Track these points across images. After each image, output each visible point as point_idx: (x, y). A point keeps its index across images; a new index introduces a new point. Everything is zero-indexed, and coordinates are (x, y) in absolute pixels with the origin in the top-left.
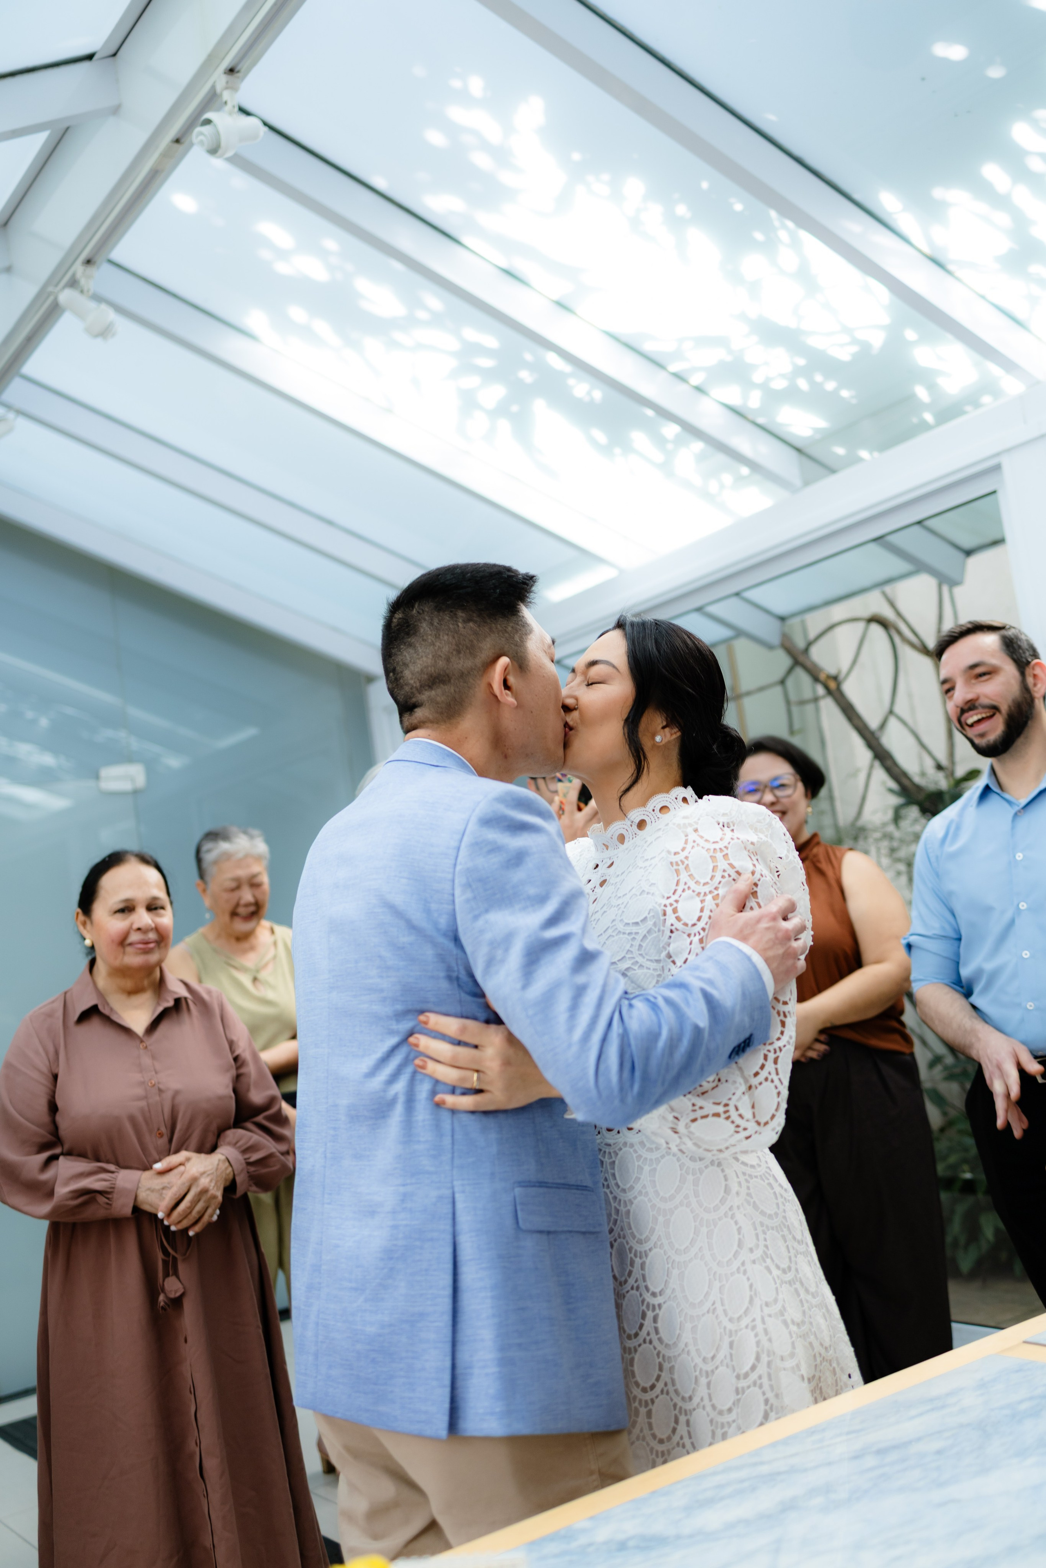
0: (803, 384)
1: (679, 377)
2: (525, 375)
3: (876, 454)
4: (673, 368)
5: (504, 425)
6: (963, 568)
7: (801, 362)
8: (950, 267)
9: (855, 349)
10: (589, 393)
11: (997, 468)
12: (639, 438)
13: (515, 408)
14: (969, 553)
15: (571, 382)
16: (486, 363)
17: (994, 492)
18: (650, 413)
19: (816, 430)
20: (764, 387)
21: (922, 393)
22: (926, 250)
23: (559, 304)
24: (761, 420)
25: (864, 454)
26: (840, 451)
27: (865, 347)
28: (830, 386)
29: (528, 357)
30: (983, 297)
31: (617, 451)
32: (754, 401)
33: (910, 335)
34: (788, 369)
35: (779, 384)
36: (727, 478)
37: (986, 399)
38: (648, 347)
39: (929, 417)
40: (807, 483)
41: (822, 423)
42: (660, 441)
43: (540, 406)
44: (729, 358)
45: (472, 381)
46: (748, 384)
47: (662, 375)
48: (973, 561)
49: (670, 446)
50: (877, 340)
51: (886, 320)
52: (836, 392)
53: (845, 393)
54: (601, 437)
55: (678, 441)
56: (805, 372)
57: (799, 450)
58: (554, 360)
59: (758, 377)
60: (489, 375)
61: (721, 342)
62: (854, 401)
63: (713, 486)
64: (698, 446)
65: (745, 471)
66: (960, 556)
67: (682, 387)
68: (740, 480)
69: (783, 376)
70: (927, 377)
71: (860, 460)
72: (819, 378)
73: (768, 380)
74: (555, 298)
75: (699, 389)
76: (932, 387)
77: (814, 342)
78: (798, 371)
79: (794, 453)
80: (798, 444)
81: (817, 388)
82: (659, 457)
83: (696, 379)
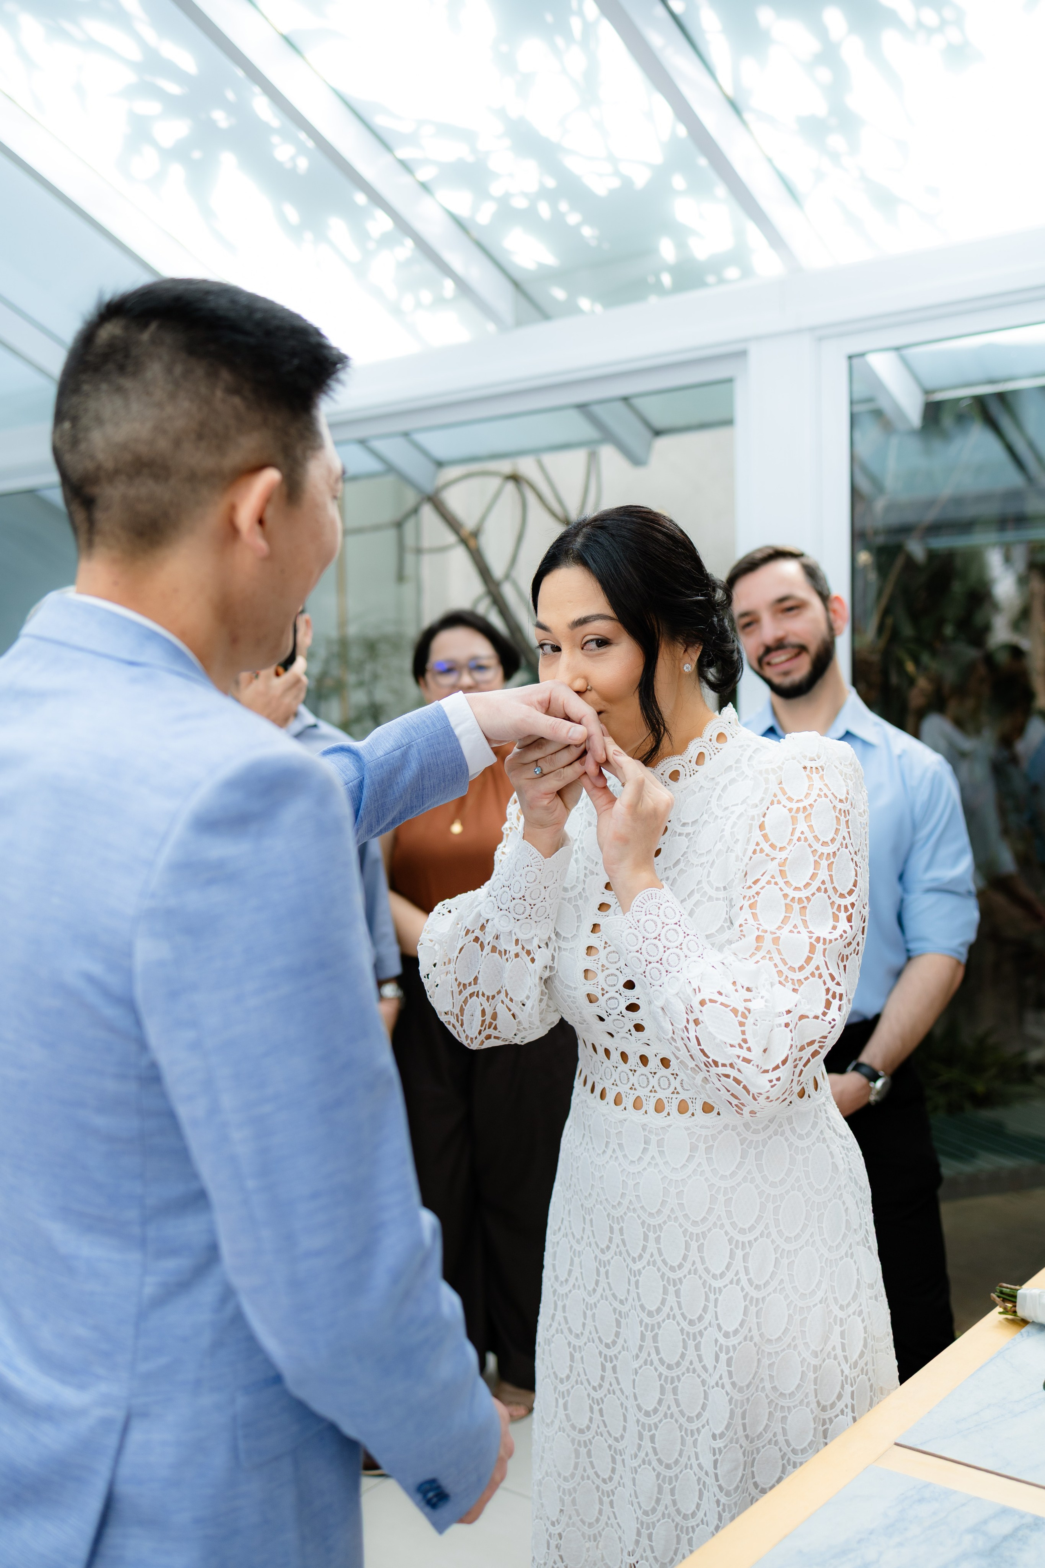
0: (544, 210)
1: (406, 166)
2: (220, 117)
3: (598, 308)
4: (402, 153)
5: (177, 172)
6: (649, 448)
7: (551, 183)
8: (747, 116)
9: (615, 183)
10: (293, 159)
11: (741, 355)
12: (337, 227)
13: (197, 155)
14: (658, 433)
15: (275, 139)
16: (173, 88)
17: (729, 381)
18: (361, 199)
19: (541, 266)
20: (504, 201)
21: (667, 250)
22: (730, 91)
23: (287, 39)
24: (486, 240)
25: (584, 303)
26: (559, 294)
27: (627, 183)
28: (573, 219)
29: (230, 95)
30: (770, 160)
31: (308, 236)
32: (484, 215)
33: (678, 182)
34: (533, 187)
35: (520, 203)
36: (426, 296)
37: (732, 273)
38: (380, 121)
39: (666, 279)
40: (520, 323)
41: (549, 259)
42: (361, 235)
43: (228, 160)
44: (470, 159)
45: (151, 107)
46: (482, 193)
47: (387, 158)
48: (660, 444)
49: (371, 245)
50: (641, 178)
51: (658, 159)
52: (578, 226)
53: (587, 231)
54: (292, 214)
55: (386, 241)
56: (551, 196)
57: (516, 284)
58: (262, 106)
59: (496, 189)
60: (173, 105)
61: (468, 137)
62: (593, 243)
63: (408, 302)
64: (408, 249)
65: (449, 288)
66: (648, 434)
67: (406, 179)
68: (440, 301)
69: (525, 195)
70: (679, 233)
71: (578, 311)
72: (563, 206)
73: (507, 194)
74: (285, 31)
75: (425, 187)
76: (681, 245)
77: (571, 163)
78: (544, 193)
79: (509, 288)
80: (517, 276)
81: (558, 218)
82: (354, 255)
83: (424, 174)
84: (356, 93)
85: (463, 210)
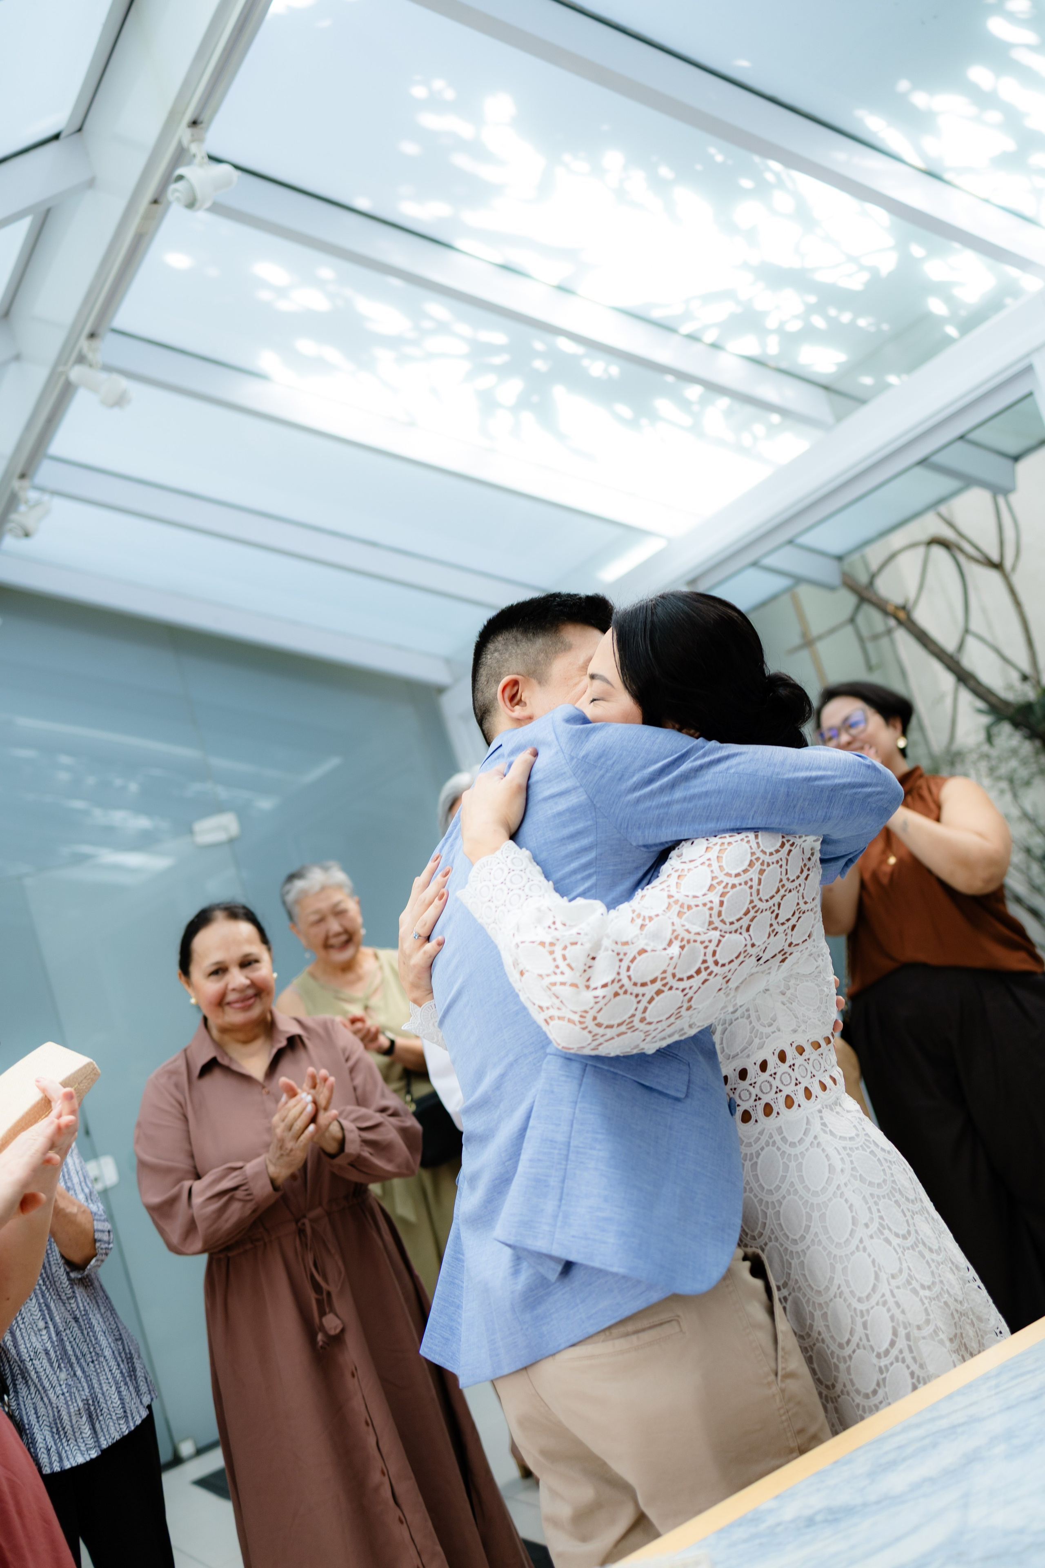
0: (818, 322)
1: (693, 338)
2: (539, 364)
3: (905, 377)
4: (685, 329)
5: (528, 418)
6: (1013, 475)
7: (812, 299)
8: (947, 176)
9: (865, 276)
10: (606, 371)
11: (1029, 369)
12: (663, 405)
13: (535, 399)
14: (1016, 458)
15: (586, 362)
16: (499, 360)
17: (1030, 395)
18: (670, 379)
19: (839, 365)
20: (780, 331)
21: (938, 307)
22: (920, 164)
23: (561, 288)
24: (784, 365)
25: (892, 379)
26: (867, 380)
27: (874, 271)
28: (846, 318)
29: (539, 346)
30: (987, 201)
31: (644, 421)
32: (773, 347)
33: (917, 251)
34: (800, 309)
35: (794, 326)
36: (759, 429)
37: (1008, 301)
38: (656, 314)
39: (951, 331)
40: (839, 418)
41: (843, 357)
42: (685, 404)
43: (559, 392)
44: (739, 310)
45: (488, 380)
46: (762, 331)
47: (675, 338)
48: (1022, 467)
49: (696, 408)
50: (887, 263)
51: (890, 241)
52: (853, 323)
53: (862, 322)
54: (625, 411)
55: (703, 401)
56: (819, 309)
57: (826, 388)
58: (565, 345)
59: (771, 323)
60: (504, 371)
61: (728, 294)
62: (873, 329)
63: (746, 439)
64: (724, 402)
65: (775, 418)
66: (1008, 463)
67: (697, 347)
68: (771, 428)
69: (797, 317)
70: (942, 290)
71: (889, 386)
72: (832, 312)
73: (782, 324)
74: (555, 282)
75: (715, 346)
76: (949, 299)
77: (822, 277)
78: (811, 309)
79: (821, 393)
80: (824, 381)
81: (833, 322)
82: (687, 421)
83: (710, 337)
84: (631, 302)
85: (754, 350)
